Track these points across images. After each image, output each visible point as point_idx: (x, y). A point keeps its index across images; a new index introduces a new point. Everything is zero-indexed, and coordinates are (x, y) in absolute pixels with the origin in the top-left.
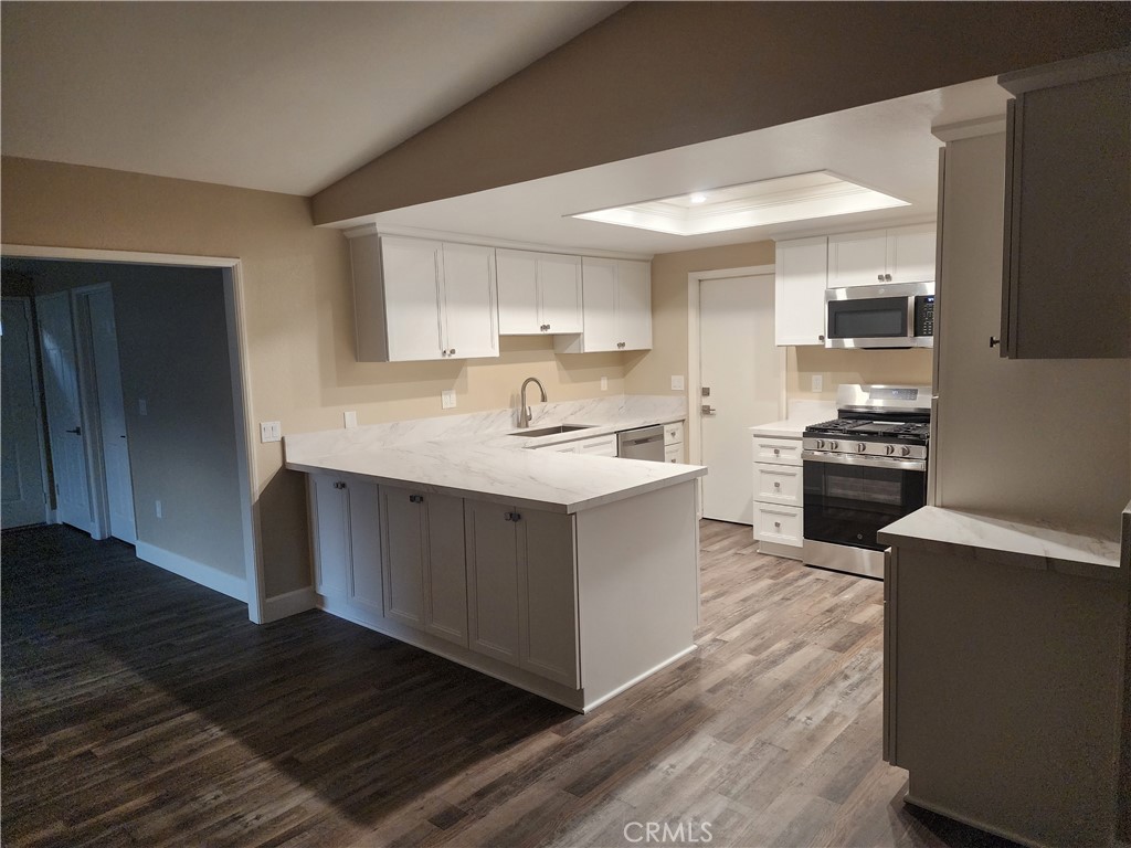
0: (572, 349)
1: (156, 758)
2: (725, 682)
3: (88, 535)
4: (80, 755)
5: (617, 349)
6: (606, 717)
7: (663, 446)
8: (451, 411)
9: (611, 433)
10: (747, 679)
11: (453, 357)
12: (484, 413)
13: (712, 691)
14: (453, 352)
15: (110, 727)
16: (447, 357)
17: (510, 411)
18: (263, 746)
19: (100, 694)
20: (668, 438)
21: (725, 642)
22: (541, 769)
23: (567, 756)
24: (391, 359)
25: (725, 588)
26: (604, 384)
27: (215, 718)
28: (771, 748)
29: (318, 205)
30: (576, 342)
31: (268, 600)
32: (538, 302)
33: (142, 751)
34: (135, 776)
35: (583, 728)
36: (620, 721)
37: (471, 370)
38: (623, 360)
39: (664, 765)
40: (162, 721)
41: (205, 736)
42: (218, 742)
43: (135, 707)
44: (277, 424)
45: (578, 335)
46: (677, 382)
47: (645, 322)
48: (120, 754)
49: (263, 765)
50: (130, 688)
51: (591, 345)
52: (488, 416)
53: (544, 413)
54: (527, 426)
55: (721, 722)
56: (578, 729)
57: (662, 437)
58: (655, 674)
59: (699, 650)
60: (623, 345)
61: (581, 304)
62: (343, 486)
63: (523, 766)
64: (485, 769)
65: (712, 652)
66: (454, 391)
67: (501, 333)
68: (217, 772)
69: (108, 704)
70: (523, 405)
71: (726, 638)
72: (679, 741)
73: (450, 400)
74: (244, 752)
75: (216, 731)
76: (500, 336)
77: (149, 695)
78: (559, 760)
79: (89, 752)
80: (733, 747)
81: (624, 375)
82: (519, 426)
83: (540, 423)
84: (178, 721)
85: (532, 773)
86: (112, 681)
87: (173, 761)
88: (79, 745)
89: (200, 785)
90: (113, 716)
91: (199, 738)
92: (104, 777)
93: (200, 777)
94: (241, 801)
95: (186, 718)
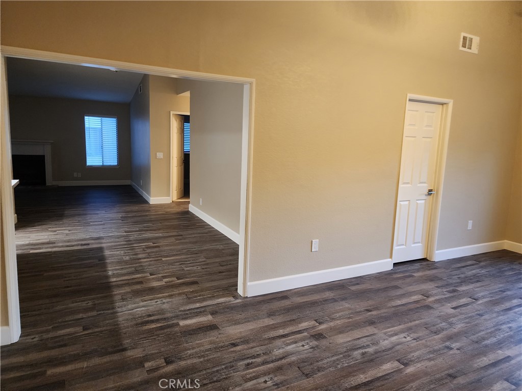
1: (133, 269)
4: (154, 275)
15: (141, 283)
19: (137, 300)
27: (107, 277)
33: (137, 272)
41: (114, 272)
42: (112, 270)
43: (128, 289)
48: (142, 273)
50: (123, 299)
68: (121, 262)
69: (137, 294)
75: (110, 273)
77: (119, 294)
79: (151, 275)
84: (118, 279)
86: (130, 307)
87: (129, 267)
88: (153, 278)
89: (127, 260)
90: (138, 287)
91: (117, 272)
92: (149, 267)
93: (126, 262)
94: (121, 256)
95: (114, 279)
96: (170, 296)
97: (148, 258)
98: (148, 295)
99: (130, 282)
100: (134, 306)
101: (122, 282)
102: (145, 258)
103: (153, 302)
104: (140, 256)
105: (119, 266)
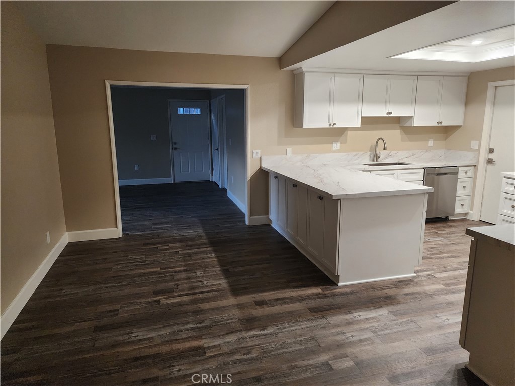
0: (408, 124)
1: (193, 258)
2: (417, 293)
3: (218, 186)
4: (175, 252)
5: (437, 125)
6: (348, 290)
7: (457, 179)
8: (338, 151)
9: (422, 168)
10: (429, 295)
11: (335, 126)
12: (354, 153)
13: (406, 294)
14: (335, 124)
15: (187, 246)
16: (331, 127)
17: (369, 153)
18: (222, 263)
20: (461, 174)
21: (435, 277)
22: (305, 299)
23: (318, 298)
24: (305, 126)
25: (459, 255)
26: (431, 143)
27: (215, 251)
28: (414, 324)
29: (282, 61)
30: (410, 121)
31: (251, 217)
32: (386, 101)
33: (190, 255)
34: (184, 261)
35: (334, 291)
36: (352, 293)
37: (349, 133)
38: (445, 131)
39: (356, 314)
40: (203, 248)
41: (209, 255)
42: (212, 258)
43: (198, 242)
44: (259, 152)
45: (412, 117)
46: (474, 144)
47: (461, 110)
48: (185, 254)
49: (219, 269)
50: (201, 236)
51: (417, 123)
52: (356, 155)
53: (389, 156)
54: (377, 161)
55: (399, 307)
56: (332, 290)
57: (457, 173)
58: (385, 280)
59: (415, 277)
60: (441, 123)
61: (415, 100)
62: (277, 177)
63: (299, 296)
64: (285, 292)
65: (423, 279)
66: (339, 142)
67: (362, 116)
68: (205, 267)
69: (192, 239)
70: (376, 151)
71: (437, 276)
72: (372, 308)
73: (337, 146)
74: (216, 263)
75: (213, 255)
76: (362, 117)
77: (204, 239)
78: (315, 298)
79: (178, 252)
80: (395, 318)
81: (446, 139)
82: (373, 161)
83: (386, 160)
84: (206, 249)
85: (300, 299)
86: (197, 233)
87: (196, 260)
88: (177, 249)
89: (199, 269)
90: (190, 243)
91: (208, 255)
92: (177, 259)
93: (200, 267)
94: (206, 277)
95: (208, 249)
96: (170, 237)
97: (175, 272)
98: (184, 238)
99: (196, 247)
100: (194, 233)
101: (202, 246)
102: (179, 272)
103: (182, 234)
104: (183, 275)
105: (206, 262)
